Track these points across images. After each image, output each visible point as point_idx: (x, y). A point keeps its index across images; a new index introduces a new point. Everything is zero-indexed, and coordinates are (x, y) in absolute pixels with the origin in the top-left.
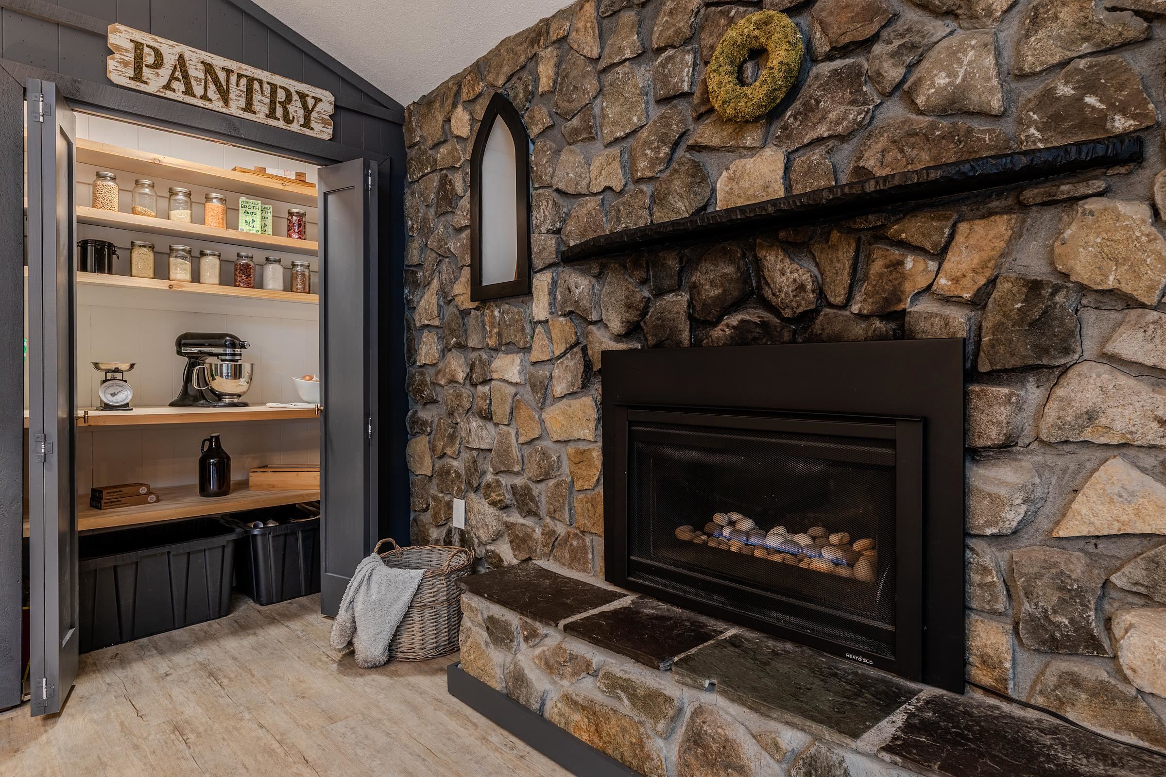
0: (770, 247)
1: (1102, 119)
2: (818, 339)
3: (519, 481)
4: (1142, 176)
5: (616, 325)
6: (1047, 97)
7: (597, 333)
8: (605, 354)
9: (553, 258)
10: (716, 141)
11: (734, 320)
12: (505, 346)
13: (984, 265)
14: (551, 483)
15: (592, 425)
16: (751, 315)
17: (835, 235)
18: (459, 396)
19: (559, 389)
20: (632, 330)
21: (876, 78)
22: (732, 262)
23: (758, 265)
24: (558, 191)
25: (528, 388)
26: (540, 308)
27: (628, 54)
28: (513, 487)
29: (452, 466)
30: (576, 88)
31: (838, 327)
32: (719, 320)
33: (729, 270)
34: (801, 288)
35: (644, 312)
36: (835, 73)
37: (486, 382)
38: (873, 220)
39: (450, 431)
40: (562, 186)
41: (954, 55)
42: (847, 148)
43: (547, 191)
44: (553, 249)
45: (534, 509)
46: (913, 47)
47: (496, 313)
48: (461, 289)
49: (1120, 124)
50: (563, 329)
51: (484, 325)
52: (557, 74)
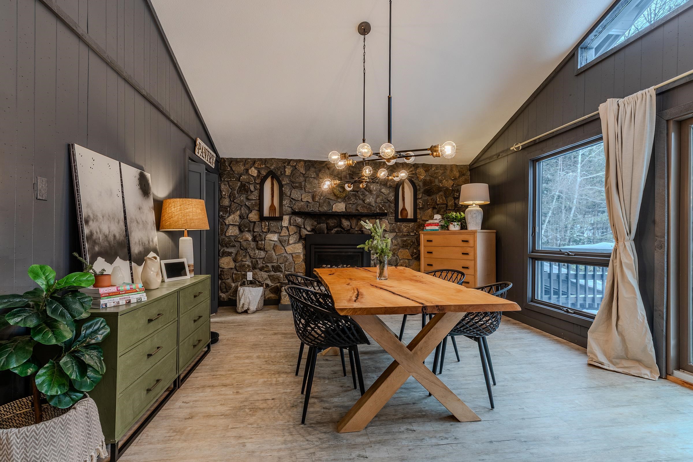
0: (343, 218)
1: (384, 211)
2: (350, 233)
3: (275, 264)
4: (387, 217)
5: (309, 229)
6: (379, 206)
7: (303, 230)
8: (306, 234)
9: (290, 213)
10: (333, 199)
11: (336, 229)
12: (269, 231)
14: (287, 263)
15: (301, 249)
16: (339, 229)
17: (353, 218)
18: (250, 244)
19: (291, 242)
20: (313, 230)
21: (359, 197)
22: (336, 220)
23: (341, 221)
24: (292, 198)
25: (279, 242)
26: (285, 223)
27: (313, 176)
28: (273, 266)
29: (246, 264)
30: (297, 178)
31: (353, 232)
32: (332, 230)
33: (336, 221)
34: (348, 225)
35: (316, 227)
36: (353, 194)
37: (262, 240)
38: (359, 217)
39: (244, 254)
40: (293, 198)
41: (370, 198)
42: (354, 206)
43: (288, 198)
44: (290, 210)
45: (281, 270)
46: (364, 194)
47: (267, 223)
48: (253, 216)
49: (386, 211)
50: (293, 229)
51: (262, 226)
52: (292, 173)
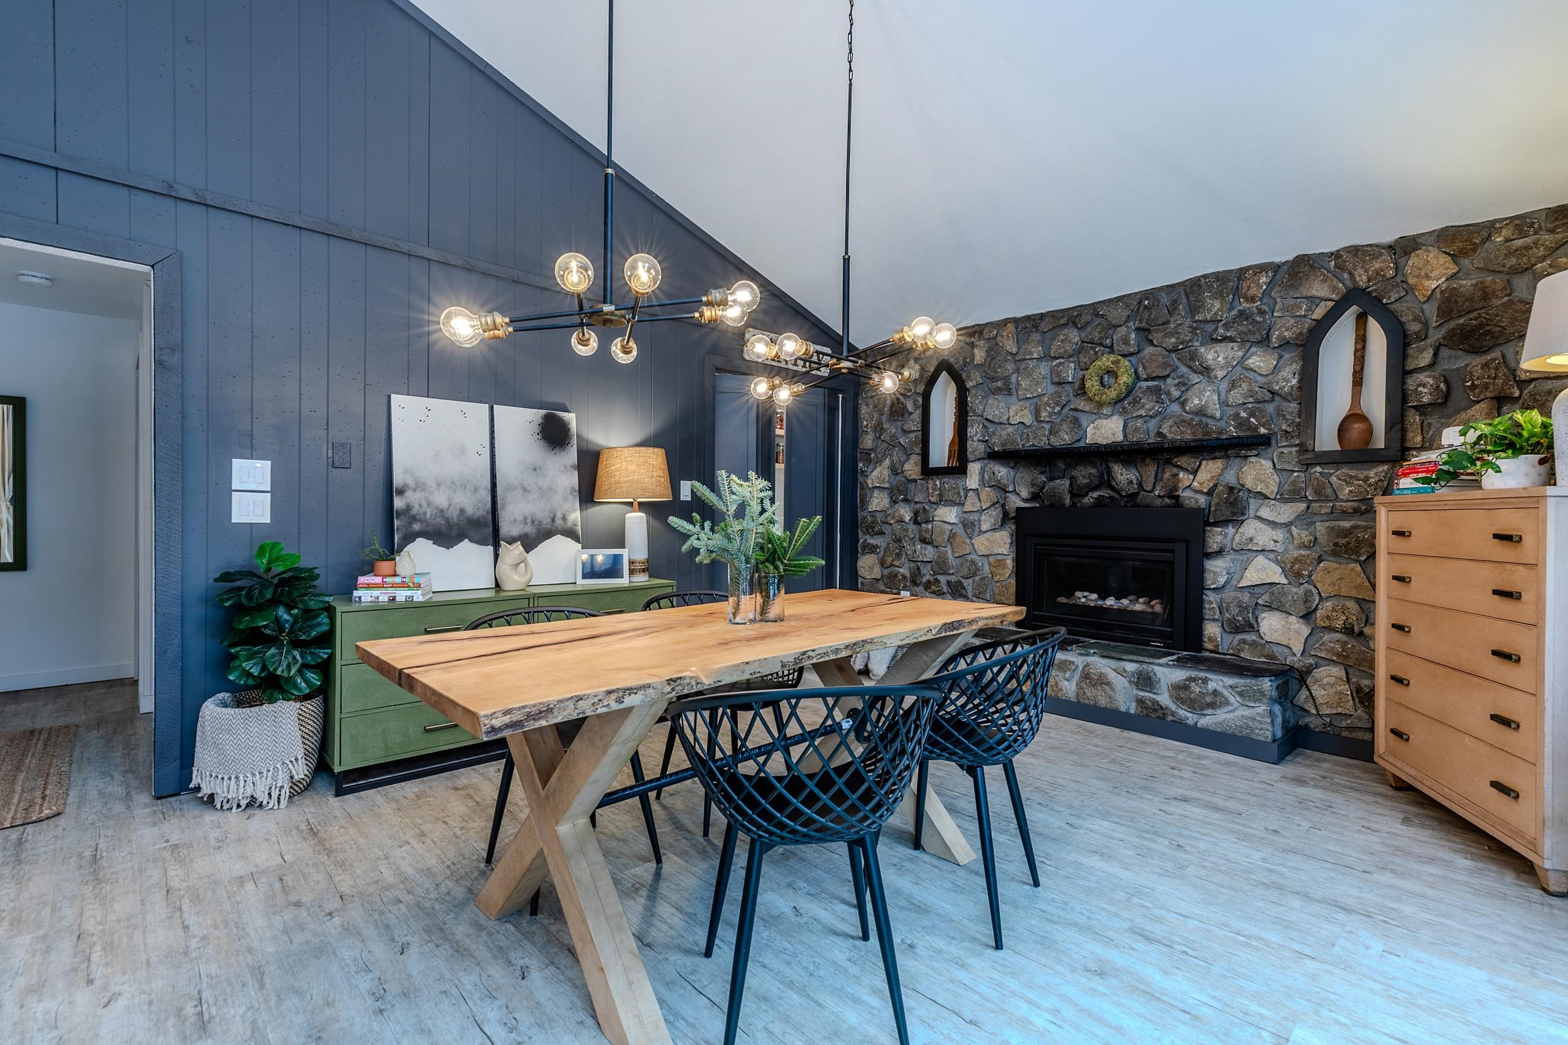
0: (1116, 462)
1: (1256, 429)
2: (1139, 506)
3: (953, 579)
4: (1270, 450)
5: (1025, 494)
6: (1236, 416)
7: (1012, 497)
8: (1018, 508)
9: (982, 455)
10: (1087, 408)
11: (1095, 494)
12: (942, 501)
13: (1212, 478)
14: (977, 578)
15: (1007, 546)
16: (1105, 493)
17: (1148, 460)
18: (907, 530)
19: (984, 527)
20: (1034, 497)
21: (1169, 394)
22: (1095, 467)
23: (1109, 471)
24: (987, 419)
25: (961, 526)
26: (972, 480)
27: (1035, 356)
28: (948, 582)
29: (899, 572)
30: (1000, 366)
31: (1148, 501)
32: (1087, 494)
33: (1093, 471)
34: (1131, 482)
35: (1043, 488)
36: (1148, 387)
37: (928, 522)
38: (1166, 456)
39: (897, 551)
40: (990, 417)
41: (1202, 392)
42: (1153, 422)
43: (979, 419)
44: (983, 450)
45: (964, 592)
46: (1185, 384)
47: (938, 483)
48: (912, 468)
49: (1263, 431)
50: (988, 495)
51: (928, 488)
52: (987, 356)
